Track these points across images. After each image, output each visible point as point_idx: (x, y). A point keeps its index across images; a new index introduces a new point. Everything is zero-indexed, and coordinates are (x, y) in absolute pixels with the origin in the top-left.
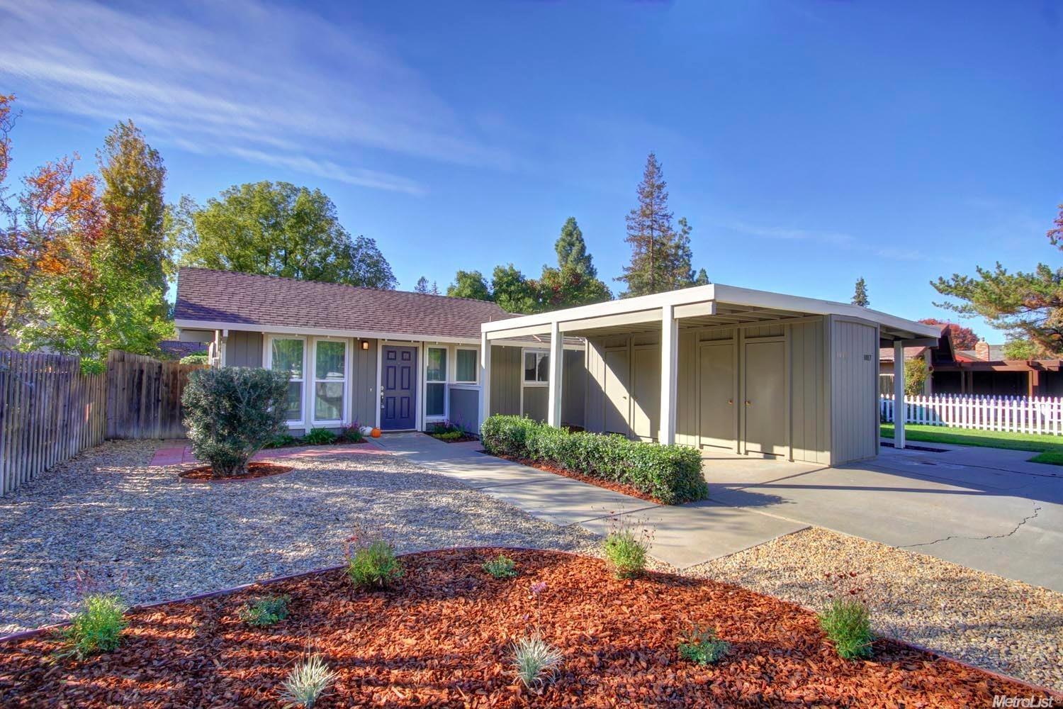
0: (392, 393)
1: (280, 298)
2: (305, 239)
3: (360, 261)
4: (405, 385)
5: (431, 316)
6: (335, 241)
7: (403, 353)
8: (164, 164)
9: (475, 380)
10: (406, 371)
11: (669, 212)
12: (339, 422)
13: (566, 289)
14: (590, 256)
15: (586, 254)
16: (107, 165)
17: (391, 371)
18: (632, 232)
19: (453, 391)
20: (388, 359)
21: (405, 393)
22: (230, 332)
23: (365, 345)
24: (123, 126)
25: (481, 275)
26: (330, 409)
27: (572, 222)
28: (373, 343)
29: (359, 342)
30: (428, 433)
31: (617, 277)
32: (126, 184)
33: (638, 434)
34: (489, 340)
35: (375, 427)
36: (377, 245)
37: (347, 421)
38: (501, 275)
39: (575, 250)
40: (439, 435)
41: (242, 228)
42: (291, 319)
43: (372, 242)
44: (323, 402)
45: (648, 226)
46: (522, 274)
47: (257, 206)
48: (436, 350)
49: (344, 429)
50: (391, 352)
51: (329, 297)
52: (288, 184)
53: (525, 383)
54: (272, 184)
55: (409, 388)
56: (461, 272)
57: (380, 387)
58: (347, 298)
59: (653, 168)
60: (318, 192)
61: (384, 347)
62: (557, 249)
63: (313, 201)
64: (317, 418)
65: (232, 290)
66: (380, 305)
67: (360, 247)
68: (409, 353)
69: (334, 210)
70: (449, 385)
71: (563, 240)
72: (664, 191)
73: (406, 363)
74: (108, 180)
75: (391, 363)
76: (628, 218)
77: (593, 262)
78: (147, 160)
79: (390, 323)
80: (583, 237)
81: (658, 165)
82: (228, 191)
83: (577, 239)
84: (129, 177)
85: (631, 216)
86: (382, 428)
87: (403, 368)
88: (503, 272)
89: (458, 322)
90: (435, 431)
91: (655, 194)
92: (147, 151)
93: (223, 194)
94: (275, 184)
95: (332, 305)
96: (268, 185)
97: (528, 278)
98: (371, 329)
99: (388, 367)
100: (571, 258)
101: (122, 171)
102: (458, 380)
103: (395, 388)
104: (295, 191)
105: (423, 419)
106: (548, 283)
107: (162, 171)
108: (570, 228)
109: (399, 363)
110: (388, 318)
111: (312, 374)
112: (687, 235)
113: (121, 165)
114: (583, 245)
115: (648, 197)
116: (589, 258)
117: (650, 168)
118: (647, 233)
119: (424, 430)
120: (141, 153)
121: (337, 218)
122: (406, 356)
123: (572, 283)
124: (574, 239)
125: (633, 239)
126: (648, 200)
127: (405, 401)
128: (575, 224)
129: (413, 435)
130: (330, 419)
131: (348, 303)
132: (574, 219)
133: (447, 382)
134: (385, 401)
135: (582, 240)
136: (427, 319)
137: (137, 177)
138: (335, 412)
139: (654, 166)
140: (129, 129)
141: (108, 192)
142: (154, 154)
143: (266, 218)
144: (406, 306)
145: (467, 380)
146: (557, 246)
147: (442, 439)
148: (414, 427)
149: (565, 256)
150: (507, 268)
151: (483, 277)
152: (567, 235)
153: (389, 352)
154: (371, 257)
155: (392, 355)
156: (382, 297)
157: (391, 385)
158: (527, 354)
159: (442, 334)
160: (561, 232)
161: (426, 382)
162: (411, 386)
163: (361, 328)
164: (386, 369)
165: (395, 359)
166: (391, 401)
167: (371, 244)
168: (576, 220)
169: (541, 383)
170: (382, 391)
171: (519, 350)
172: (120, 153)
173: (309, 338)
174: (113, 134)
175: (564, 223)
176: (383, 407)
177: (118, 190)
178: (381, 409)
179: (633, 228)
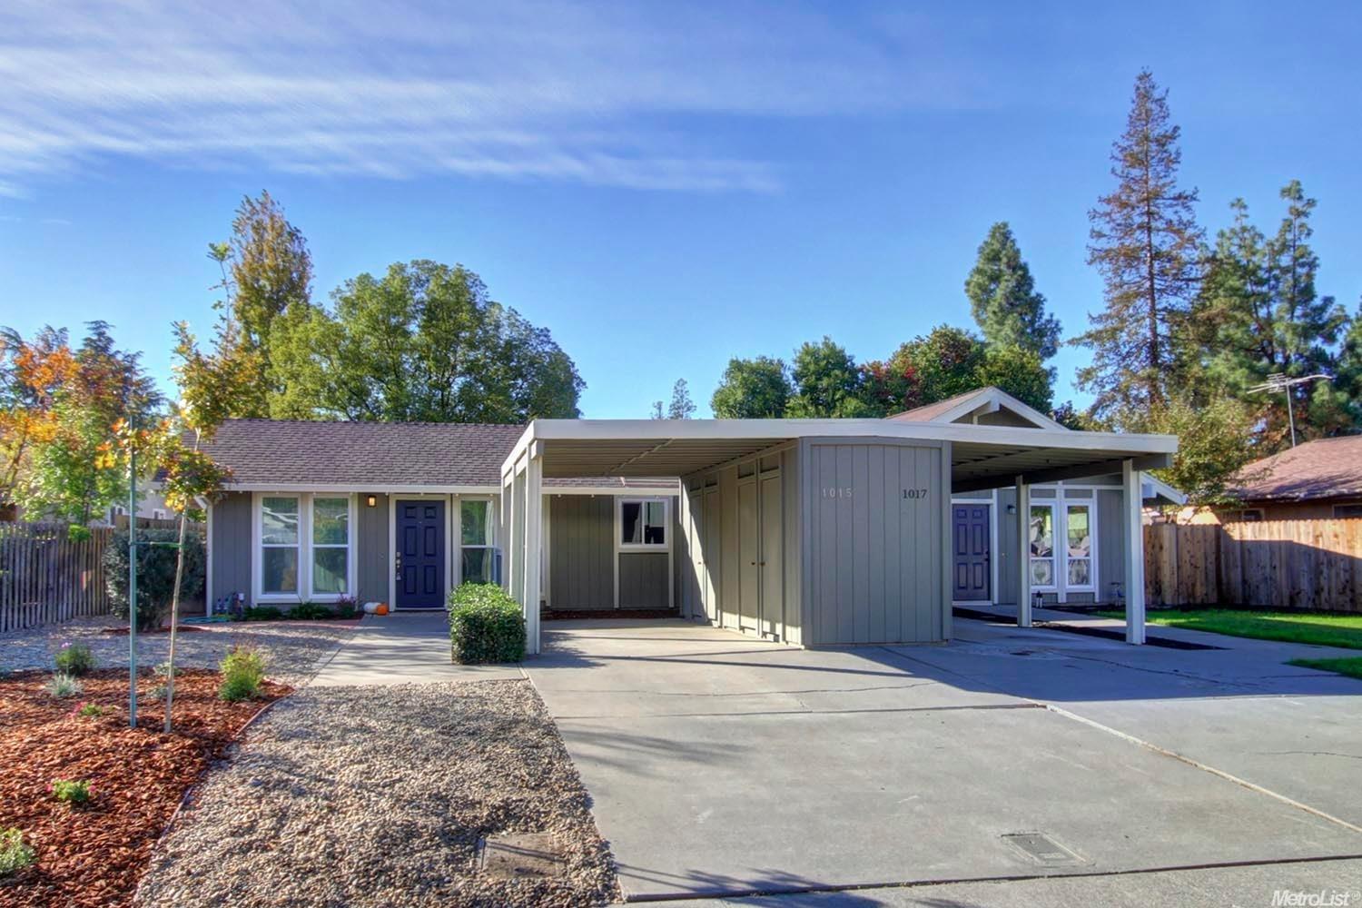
0: (411, 561)
4: (430, 550)
7: (427, 508)
8: (306, 246)
10: (431, 532)
13: (932, 375)
14: (1040, 295)
16: (240, 262)
20: (407, 517)
21: (430, 561)
23: (372, 501)
24: (253, 201)
26: (333, 580)
27: (1002, 234)
28: (382, 498)
29: (364, 497)
32: (262, 282)
35: (386, 606)
37: (351, 595)
38: (808, 359)
39: (1006, 287)
44: (324, 571)
45: (1140, 227)
46: (848, 353)
50: (408, 508)
52: (424, 262)
53: (622, 548)
54: (406, 265)
55: (435, 555)
56: (733, 361)
57: (393, 554)
59: (1147, 102)
60: (460, 270)
61: (400, 503)
62: (967, 291)
68: (434, 509)
72: (1181, 145)
74: (240, 281)
75: (410, 522)
77: (1046, 309)
78: (286, 244)
80: (1024, 259)
81: (1158, 94)
83: (1011, 265)
84: (264, 271)
85: (1100, 209)
86: (397, 606)
87: (427, 527)
91: (1154, 157)
92: (286, 230)
99: (406, 528)
101: (255, 265)
103: (415, 555)
104: (433, 270)
107: (303, 257)
108: (996, 245)
109: (421, 522)
111: (308, 537)
113: (253, 256)
114: (1025, 275)
116: (1039, 301)
117: (1142, 102)
120: (279, 236)
121: (495, 303)
122: (431, 513)
123: (949, 362)
124: (1004, 265)
125: (1099, 256)
127: (430, 571)
128: (1007, 235)
130: (333, 592)
132: (1005, 225)
134: (401, 571)
135: (1023, 266)
137: (275, 269)
141: (241, 297)
142: (294, 235)
146: (967, 284)
148: (443, 606)
152: (989, 260)
155: (411, 512)
157: (411, 550)
160: (977, 256)
161: (459, 546)
162: (438, 551)
164: (404, 530)
165: (415, 517)
166: (410, 572)
167: (546, 336)
168: (1010, 228)
169: (653, 547)
170: (397, 558)
171: (610, 498)
172: (251, 240)
173: (305, 495)
174: (239, 215)
175: (983, 236)
176: (399, 578)
177: (253, 293)
178: (397, 581)
179: (1100, 235)
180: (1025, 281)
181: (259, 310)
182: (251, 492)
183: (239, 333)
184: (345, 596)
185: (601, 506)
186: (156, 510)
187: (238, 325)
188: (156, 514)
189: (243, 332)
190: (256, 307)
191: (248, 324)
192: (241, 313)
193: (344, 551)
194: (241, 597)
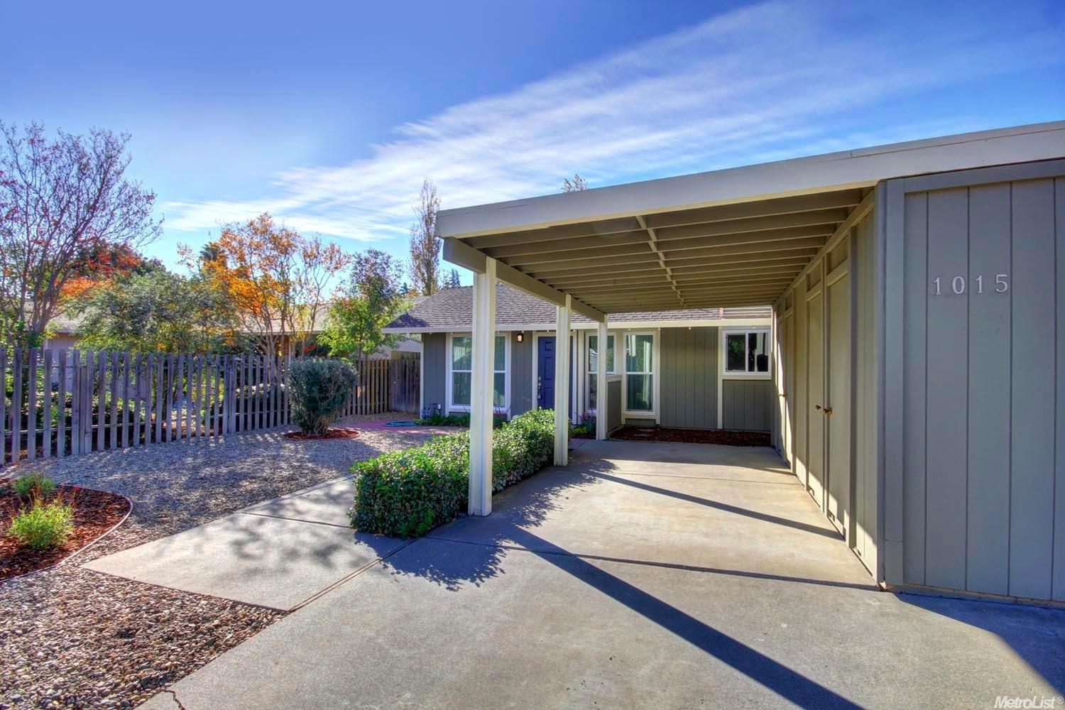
20: (546, 350)
23: (520, 338)
28: (528, 335)
29: (515, 334)
37: (507, 409)
53: (726, 375)
57: (535, 378)
61: (541, 339)
75: (549, 354)
99: (546, 358)
134: (542, 391)
138: (502, 400)
153: (547, 343)
155: (549, 346)
157: (549, 376)
166: (548, 392)
169: (757, 375)
170: (539, 382)
171: (715, 330)
176: (539, 397)
178: (538, 399)
182: (445, 333)
184: (501, 409)
185: (705, 338)
193: (503, 374)
194: (439, 406)
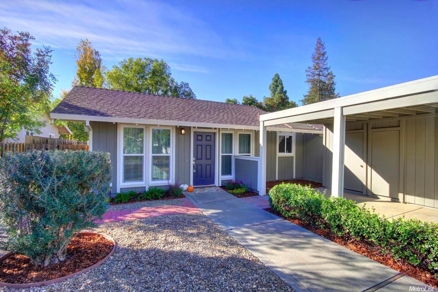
0: (200, 162)
1: (131, 102)
2: (156, 83)
3: (182, 94)
4: (208, 157)
5: (223, 113)
6: (171, 85)
7: (207, 136)
8: (101, 57)
9: (249, 152)
10: (208, 148)
11: (328, 66)
12: (167, 182)
13: (278, 106)
14: (286, 91)
15: (284, 90)
16: (78, 59)
17: (200, 148)
18: (309, 77)
19: (237, 160)
20: (198, 140)
21: (208, 162)
22: (91, 122)
23: (183, 131)
24: (83, 42)
25: (237, 100)
26: (162, 173)
27: (277, 76)
28: (188, 129)
29: (179, 129)
30: (223, 187)
31: (301, 100)
32: (86, 67)
33: (375, 193)
34: (266, 127)
35: (189, 185)
36: (190, 86)
37: (172, 181)
38: (246, 100)
39: (279, 89)
40: (231, 191)
41: (127, 79)
42: (135, 114)
43: (187, 84)
44: (157, 168)
45: (317, 74)
46: (256, 99)
47: (134, 67)
48: (226, 135)
49: (170, 186)
50: (199, 136)
51: (161, 102)
52: (149, 59)
53: (279, 154)
54: (142, 59)
55: (210, 159)
56: (228, 99)
57: (192, 159)
58: (172, 103)
59: (320, 45)
60: (162, 61)
61: (195, 132)
62: (270, 89)
63: (160, 65)
64: (154, 179)
65: (102, 97)
66: (192, 107)
67: (182, 87)
68: (210, 136)
69: (169, 69)
70: (234, 156)
71: (273, 84)
72: (326, 56)
73: (208, 143)
74: (79, 65)
75: (199, 143)
76: (306, 71)
77: (287, 94)
78: (94, 56)
79: (198, 117)
80: (283, 82)
81: (322, 43)
82: (121, 62)
83: (280, 83)
84: (87, 63)
85: (308, 70)
86: (194, 185)
87: (207, 145)
88: (247, 99)
89: (239, 117)
90: (227, 187)
91: (321, 58)
92: (94, 52)
93: (120, 63)
94: (143, 59)
95: (162, 107)
96: (140, 59)
97: (259, 101)
98: (187, 120)
99: (198, 146)
100: (277, 92)
101: (84, 61)
102: (240, 153)
103: (201, 159)
104: (152, 61)
105: (219, 178)
106: (269, 103)
107: (100, 60)
108: (276, 79)
109: (204, 142)
110: (197, 114)
111: (149, 150)
112: (332, 80)
113: (83, 58)
114: (283, 86)
115: (317, 60)
116: (286, 92)
117: (318, 45)
118: (316, 77)
119: (220, 185)
120: (92, 53)
121: (171, 74)
122: (208, 138)
123: (280, 103)
124: (278, 83)
125: (308, 82)
126: (317, 61)
127: (208, 167)
128: (278, 76)
129: (214, 190)
130: (162, 179)
131: (172, 105)
132: (278, 74)
133: (233, 154)
134: (196, 167)
135: (282, 84)
136: (221, 115)
137: (90, 63)
138: (165, 175)
139: (320, 43)
140: (86, 43)
141: (79, 70)
142: (97, 53)
143: (138, 74)
144: (207, 108)
145: (244, 153)
146: (270, 87)
147: (234, 194)
148: (214, 183)
149: (274, 92)
150: (249, 97)
151: (238, 101)
152: (275, 82)
153: (198, 135)
154: (187, 92)
155: (200, 138)
156: (193, 103)
157: (199, 157)
158: (280, 137)
159: (232, 123)
160: (272, 80)
161: (221, 154)
162: (212, 157)
163: (179, 119)
164: (196, 146)
165: (202, 140)
166: (199, 167)
167: (187, 85)
168: (279, 75)
169: (289, 154)
170: (194, 161)
171: (275, 133)
172: (83, 53)
173: (148, 126)
174: (79, 45)
175: (273, 76)
176: (195, 171)
177: (83, 69)
178: (193, 172)
179: (309, 75)
180: (282, 88)
181: (85, 75)
182: (118, 124)
183: (78, 81)
184: (170, 181)
186: (51, 134)
187: (78, 79)
188: (50, 136)
189: (80, 81)
190: (84, 74)
191: (81, 79)
192: (79, 75)
193: (168, 157)
